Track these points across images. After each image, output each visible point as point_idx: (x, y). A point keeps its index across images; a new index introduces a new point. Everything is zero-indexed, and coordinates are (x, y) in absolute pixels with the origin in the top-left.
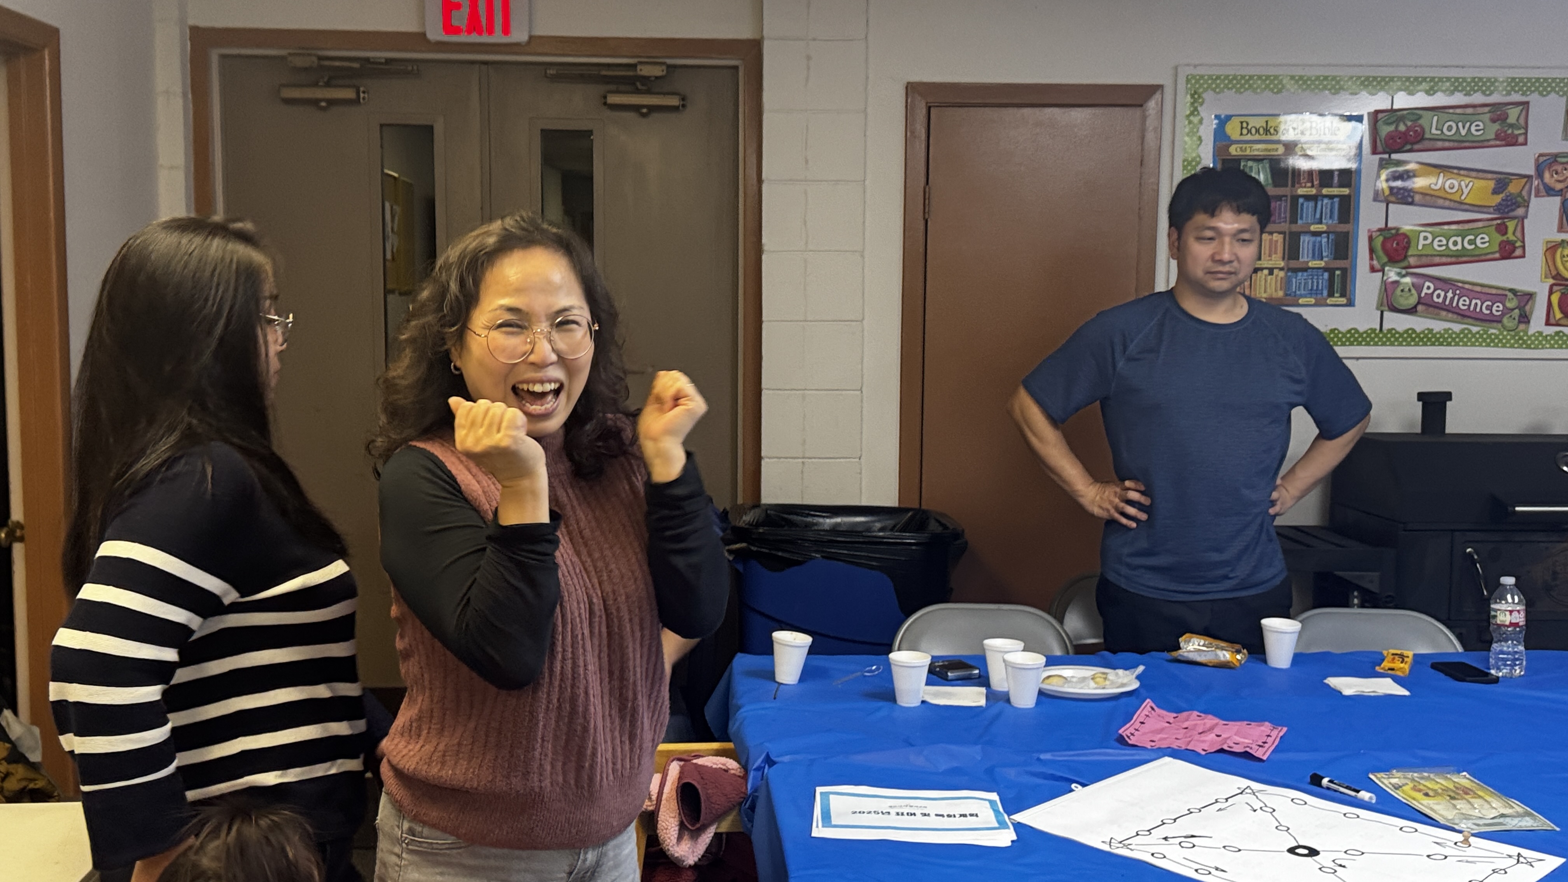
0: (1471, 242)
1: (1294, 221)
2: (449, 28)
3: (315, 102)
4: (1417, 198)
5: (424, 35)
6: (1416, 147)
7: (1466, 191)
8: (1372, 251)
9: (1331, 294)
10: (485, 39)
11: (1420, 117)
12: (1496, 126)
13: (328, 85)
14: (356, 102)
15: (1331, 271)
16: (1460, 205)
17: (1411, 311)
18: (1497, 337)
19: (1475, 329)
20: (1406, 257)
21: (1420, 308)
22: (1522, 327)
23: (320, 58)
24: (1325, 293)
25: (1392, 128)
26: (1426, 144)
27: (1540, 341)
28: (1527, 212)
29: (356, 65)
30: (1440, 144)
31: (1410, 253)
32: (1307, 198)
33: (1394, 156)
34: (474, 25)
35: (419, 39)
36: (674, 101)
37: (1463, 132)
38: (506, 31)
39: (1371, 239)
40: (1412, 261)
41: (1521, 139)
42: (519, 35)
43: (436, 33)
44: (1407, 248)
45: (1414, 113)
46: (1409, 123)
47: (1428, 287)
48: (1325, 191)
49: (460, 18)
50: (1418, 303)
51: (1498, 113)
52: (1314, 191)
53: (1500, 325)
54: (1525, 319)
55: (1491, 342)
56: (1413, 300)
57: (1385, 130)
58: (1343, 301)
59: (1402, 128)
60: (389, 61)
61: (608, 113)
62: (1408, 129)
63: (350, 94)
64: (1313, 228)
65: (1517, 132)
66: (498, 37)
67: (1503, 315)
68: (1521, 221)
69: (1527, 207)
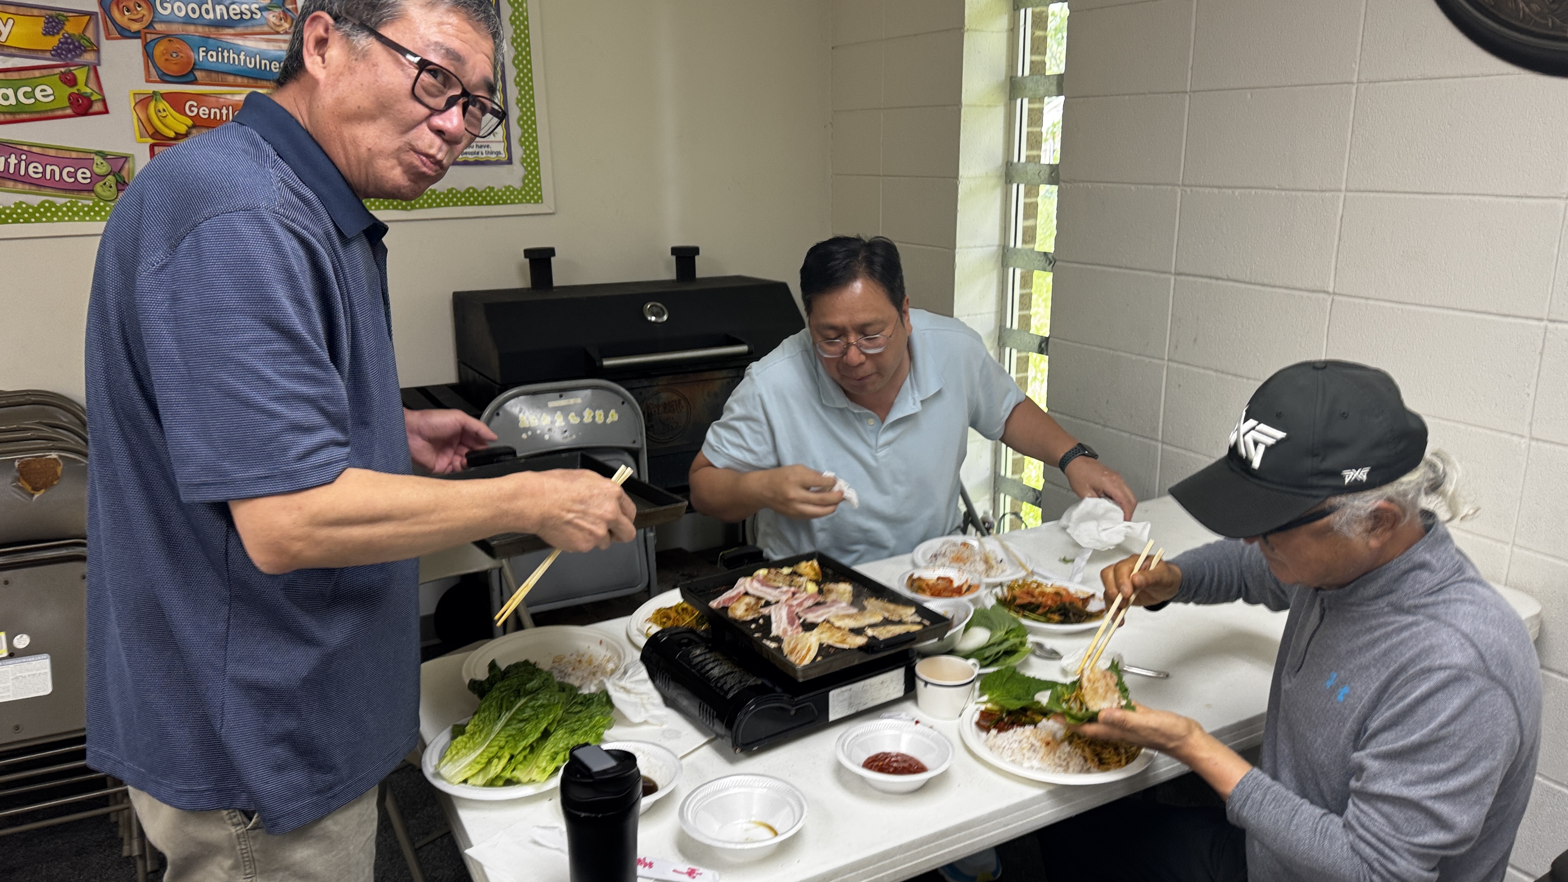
0: (27, 95)
28: (98, 58)
53: (91, 195)
67: (93, 182)
68: (94, 68)
69: (98, 51)
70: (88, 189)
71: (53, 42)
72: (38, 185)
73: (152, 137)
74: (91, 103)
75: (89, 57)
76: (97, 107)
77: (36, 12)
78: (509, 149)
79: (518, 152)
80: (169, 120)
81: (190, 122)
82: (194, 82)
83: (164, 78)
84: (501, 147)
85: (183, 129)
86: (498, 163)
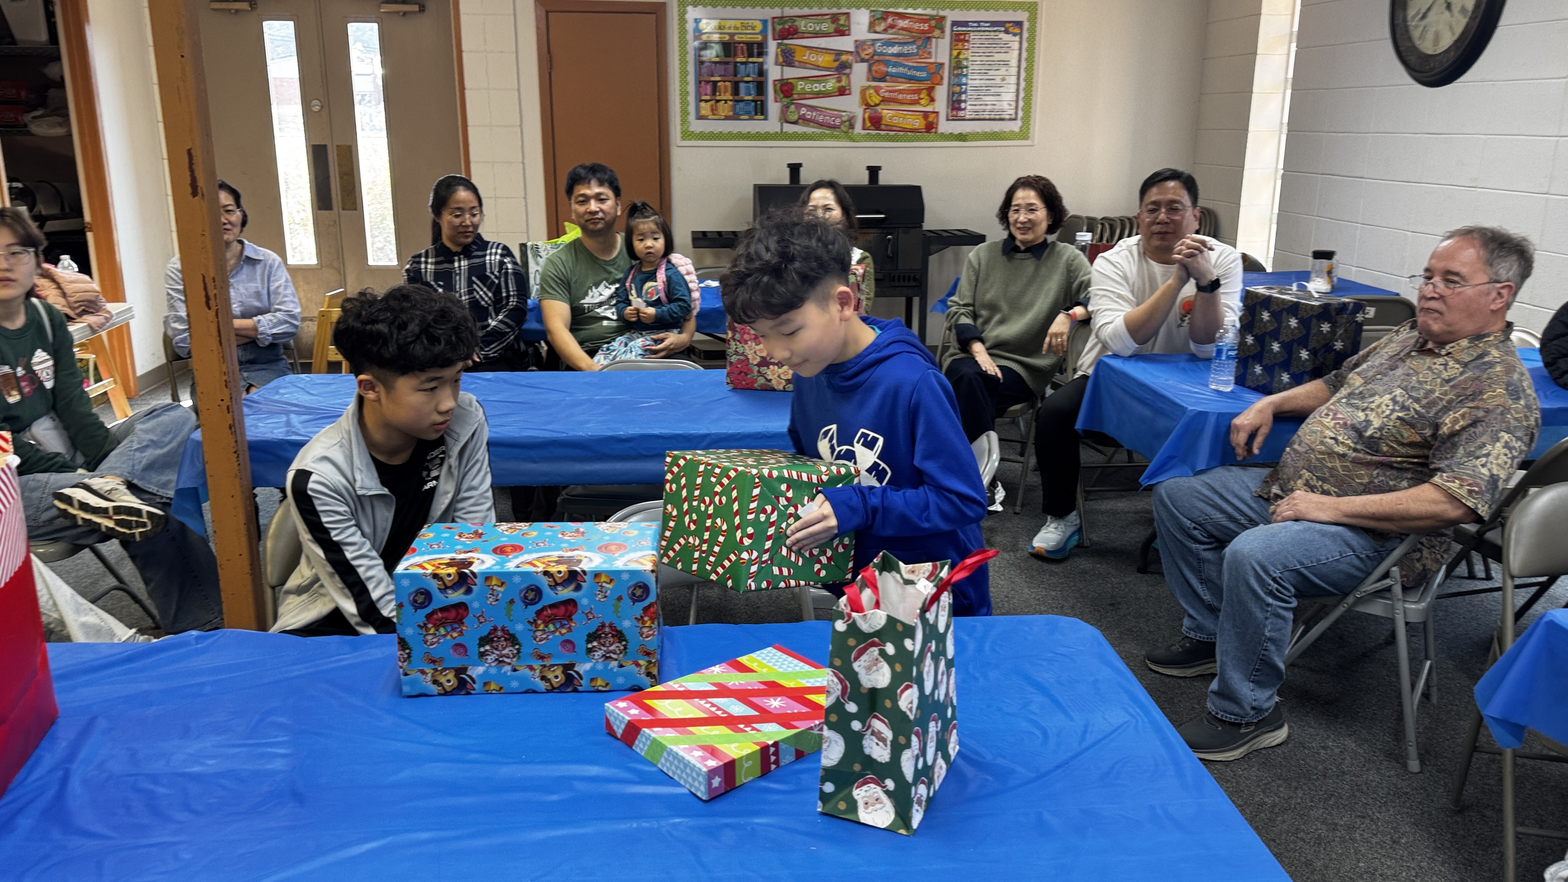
0: (824, 87)
1: (735, 75)
3: (228, 10)
4: (797, 63)
6: (794, 36)
7: (820, 59)
8: (775, 91)
9: (756, 114)
11: (795, 21)
12: (834, 26)
14: (251, 9)
15: (755, 101)
16: (818, 67)
17: (795, 123)
18: (839, 136)
19: (827, 132)
20: (792, 95)
21: (800, 121)
22: (851, 131)
24: (753, 113)
25: (781, 27)
26: (800, 35)
27: (860, 138)
28: (851, 71)
30: (806, 35)
31: (795, 92)
32: (742, 63)
33: (785, 41)
37: (817, 29)
39: (775, 85)
40: (795, 96)
41: (847, 32)
44: (792, 90)
45: (792, 18)
46: (790, 24)
47: (803, 111)
48: (751, 60)
50: (799, 118)
51: (835, 18)
52: (744, 60)
53: (840, 130)
54: (852, 126)
55: (836, 138)
56: (795, 117)
57: (779, 27)
58: (762, 117)
59: (787, 27)
62: (790, 27)
63: (245, 6)
64: (746, 79)
65: (844, 29)
67: (841, 124)
68: (848, 75)
69: (851, 68)
70: (838, 127)
71: (837, 64)
72: (821, 125)
73: (866, 105)
74: (845, 90)
75: (847, 71)
76: (847, 92)
77: (832, 52)
78: (1016, 113)
79: (1020, 114)
80: (874, 98)
81: (881, 99)
82: (885, 81)
83: (874, 80)
84: (1012, 112)
85: (877, 102)
86: (1010, 119)
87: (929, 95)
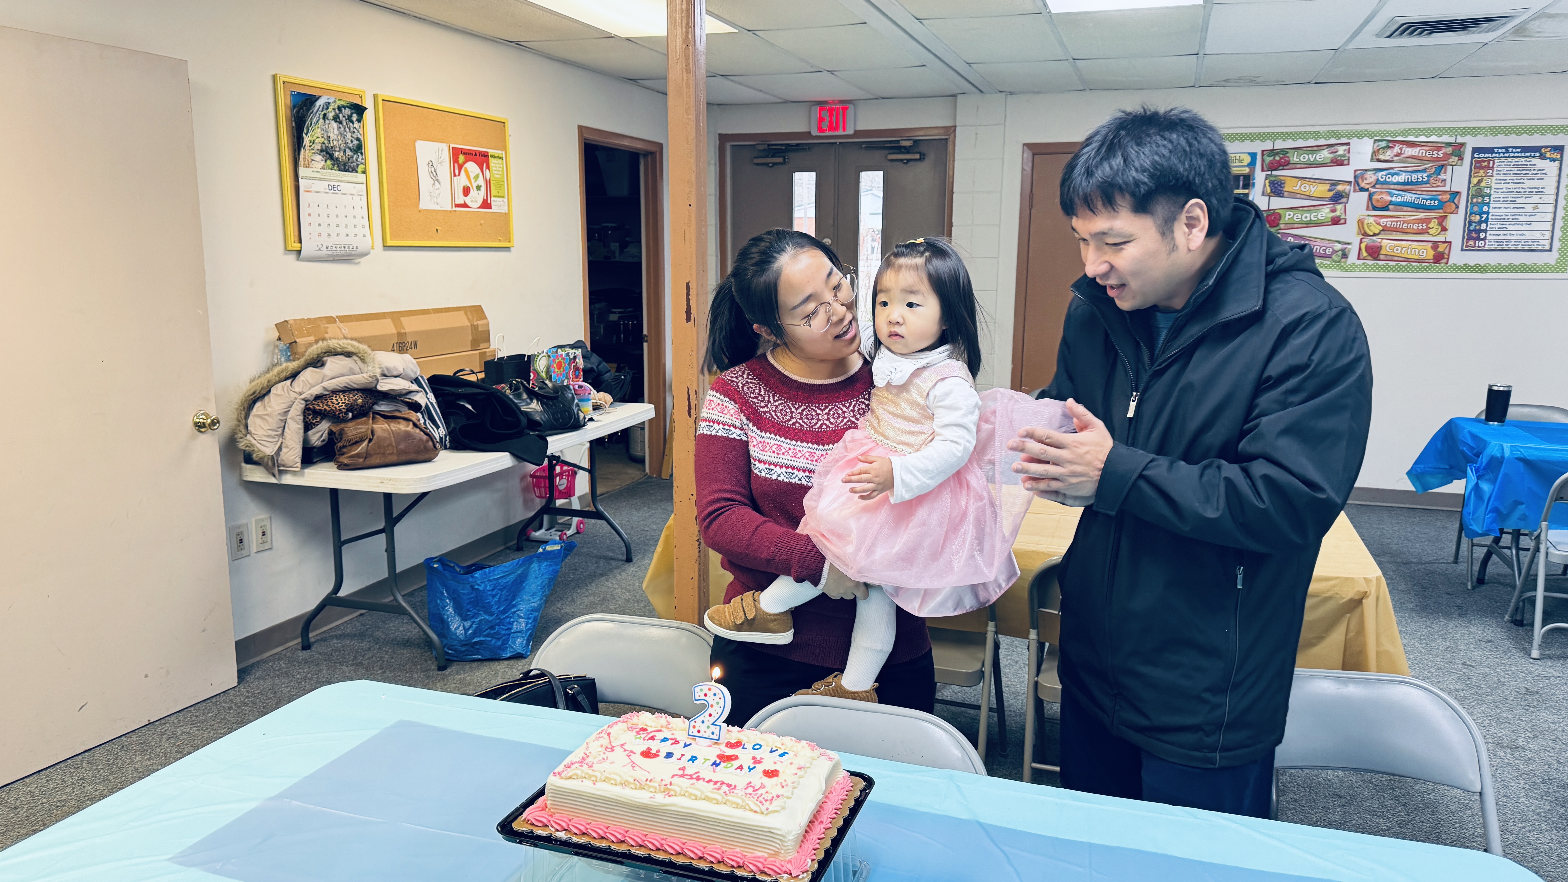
0: (1315, 216)
2: (821, 129)
3: (767, 164)
4: (1286, 194)
5: (810, 133)
6: (1285, 168)
7: (1313, 190)
10: (836, 133)
11: (1287, 152)
12: (1332, 156)
13: (773, 156)
14: (784, 163)
16: (1309, 197)
18: (1329, 265)
20: (1278, 225)
22: (1343, 260)
23: (769, 145)
25: (1271, 158)
26: (1291, 166)
27: (1353, 268)
28: (1348, 200)
29: (784, 148)
30: (1299, 166)
31: (1282, 222)
33: (1274, 173)
34: (831, 128)
35: (808, 134)
36: (917, 156)
37: (1312, 160)
38: (844, 129)
40: (1282, 226)
41: (1346, 162)
42: (850, 131)
43: (815, 132)
44: (1279, 220)
45: (1284, 151)
46: (1281, 156)
49: (825, 125)
51: (1332, 149)
53: (1330, 259)
54: (1345, 256)
57: (1268, 159)
59: (1277, 158)
60: (798, 145)
61: (889, 164)
62: (1281, 159)
63: (780, 160)
65: (1343, 158)
66: (841, 132)
67: (1332, 254)
68: (1344, 205)
69: (1348, 198)
71: (1331, 194)
73: (1363, 235)
74: (1340, 220)
75: (1344, 200)
77: (1327, 182)
78: (1551, 244)
79: (1557, 244)
80: (1372, 228)
82: (1388, 210)
83: (1375, 208)
84: (1547, 243)
85: (1377, 231)
86: (1543, 251)
87: (1440, 224)
